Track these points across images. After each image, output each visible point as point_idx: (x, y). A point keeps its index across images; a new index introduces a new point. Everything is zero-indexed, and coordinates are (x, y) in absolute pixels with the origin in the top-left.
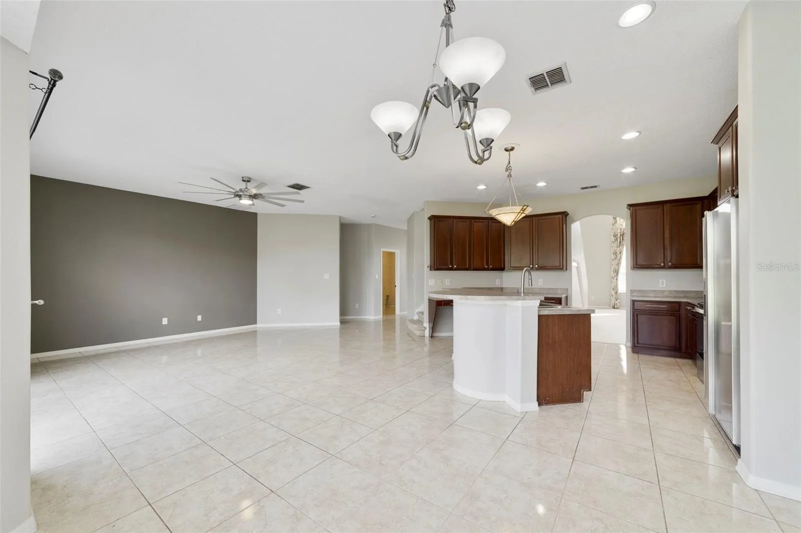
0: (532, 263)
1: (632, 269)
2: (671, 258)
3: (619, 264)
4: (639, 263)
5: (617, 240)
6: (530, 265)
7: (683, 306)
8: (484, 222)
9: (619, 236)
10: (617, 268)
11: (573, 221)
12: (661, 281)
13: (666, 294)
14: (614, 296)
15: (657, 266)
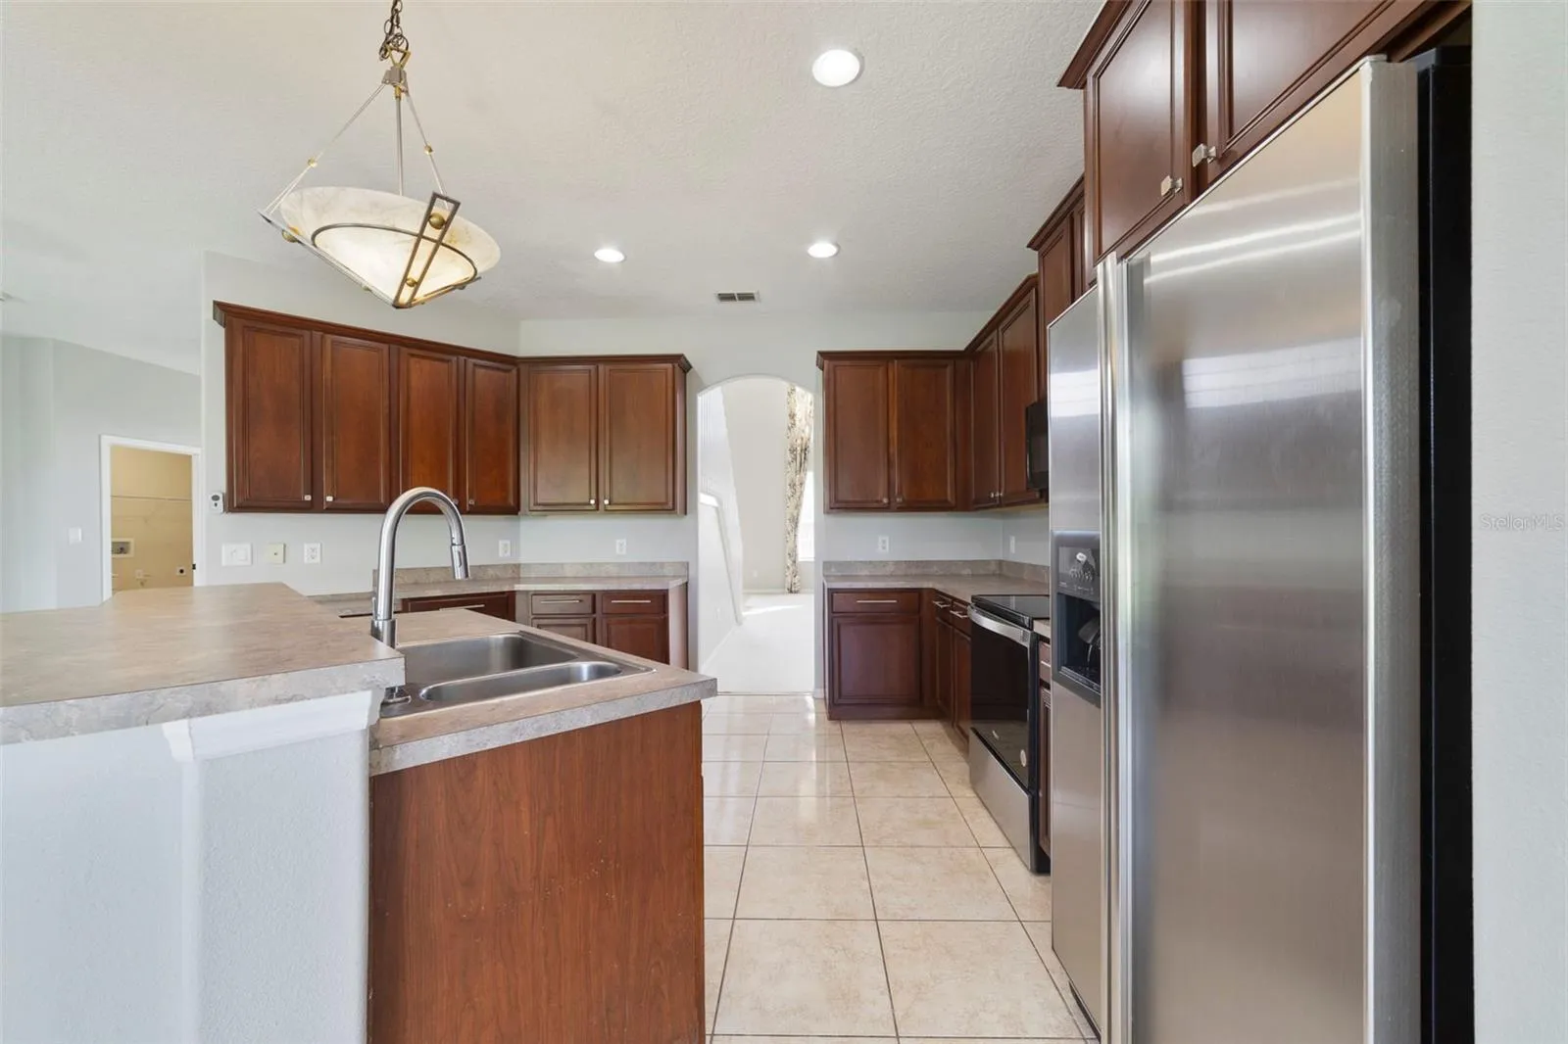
0: (594, 495)
1: (827, 512)
2: (900, 488)
3: (798, 506)
4: (840, 498)
5: (796, 459)
6: (590, 499)
7: (926, 598)
8: (448, 361)
9: (799, 452)
10: (795, 515)
11: (702, 387)
12: (880, 539)
13: (890, 569)
14: (791, 569)
15: (875, 505)
